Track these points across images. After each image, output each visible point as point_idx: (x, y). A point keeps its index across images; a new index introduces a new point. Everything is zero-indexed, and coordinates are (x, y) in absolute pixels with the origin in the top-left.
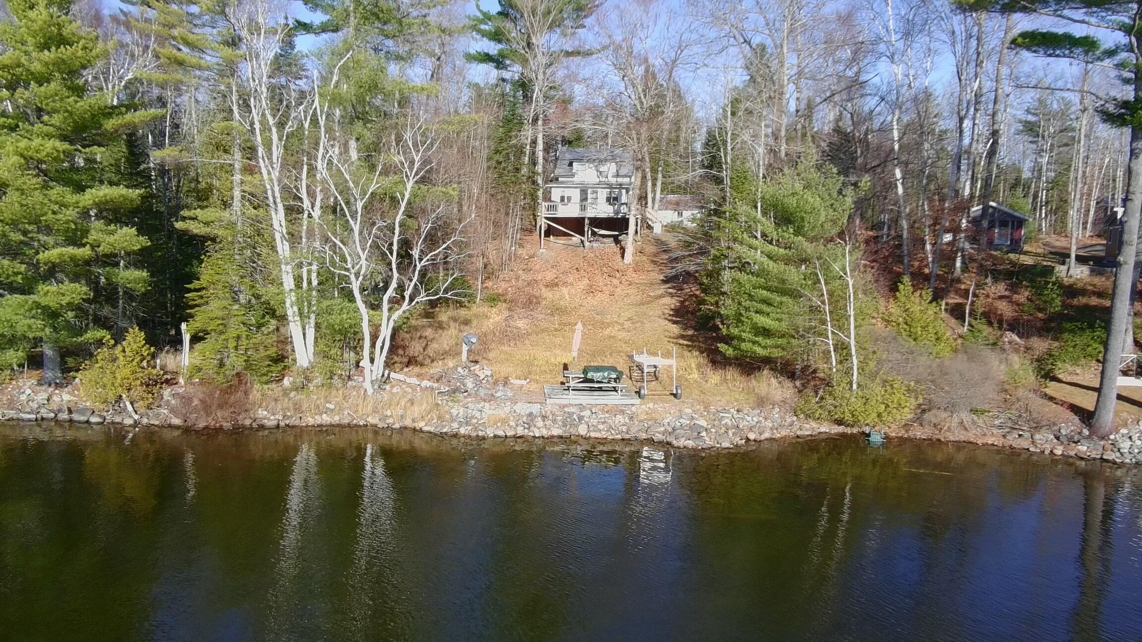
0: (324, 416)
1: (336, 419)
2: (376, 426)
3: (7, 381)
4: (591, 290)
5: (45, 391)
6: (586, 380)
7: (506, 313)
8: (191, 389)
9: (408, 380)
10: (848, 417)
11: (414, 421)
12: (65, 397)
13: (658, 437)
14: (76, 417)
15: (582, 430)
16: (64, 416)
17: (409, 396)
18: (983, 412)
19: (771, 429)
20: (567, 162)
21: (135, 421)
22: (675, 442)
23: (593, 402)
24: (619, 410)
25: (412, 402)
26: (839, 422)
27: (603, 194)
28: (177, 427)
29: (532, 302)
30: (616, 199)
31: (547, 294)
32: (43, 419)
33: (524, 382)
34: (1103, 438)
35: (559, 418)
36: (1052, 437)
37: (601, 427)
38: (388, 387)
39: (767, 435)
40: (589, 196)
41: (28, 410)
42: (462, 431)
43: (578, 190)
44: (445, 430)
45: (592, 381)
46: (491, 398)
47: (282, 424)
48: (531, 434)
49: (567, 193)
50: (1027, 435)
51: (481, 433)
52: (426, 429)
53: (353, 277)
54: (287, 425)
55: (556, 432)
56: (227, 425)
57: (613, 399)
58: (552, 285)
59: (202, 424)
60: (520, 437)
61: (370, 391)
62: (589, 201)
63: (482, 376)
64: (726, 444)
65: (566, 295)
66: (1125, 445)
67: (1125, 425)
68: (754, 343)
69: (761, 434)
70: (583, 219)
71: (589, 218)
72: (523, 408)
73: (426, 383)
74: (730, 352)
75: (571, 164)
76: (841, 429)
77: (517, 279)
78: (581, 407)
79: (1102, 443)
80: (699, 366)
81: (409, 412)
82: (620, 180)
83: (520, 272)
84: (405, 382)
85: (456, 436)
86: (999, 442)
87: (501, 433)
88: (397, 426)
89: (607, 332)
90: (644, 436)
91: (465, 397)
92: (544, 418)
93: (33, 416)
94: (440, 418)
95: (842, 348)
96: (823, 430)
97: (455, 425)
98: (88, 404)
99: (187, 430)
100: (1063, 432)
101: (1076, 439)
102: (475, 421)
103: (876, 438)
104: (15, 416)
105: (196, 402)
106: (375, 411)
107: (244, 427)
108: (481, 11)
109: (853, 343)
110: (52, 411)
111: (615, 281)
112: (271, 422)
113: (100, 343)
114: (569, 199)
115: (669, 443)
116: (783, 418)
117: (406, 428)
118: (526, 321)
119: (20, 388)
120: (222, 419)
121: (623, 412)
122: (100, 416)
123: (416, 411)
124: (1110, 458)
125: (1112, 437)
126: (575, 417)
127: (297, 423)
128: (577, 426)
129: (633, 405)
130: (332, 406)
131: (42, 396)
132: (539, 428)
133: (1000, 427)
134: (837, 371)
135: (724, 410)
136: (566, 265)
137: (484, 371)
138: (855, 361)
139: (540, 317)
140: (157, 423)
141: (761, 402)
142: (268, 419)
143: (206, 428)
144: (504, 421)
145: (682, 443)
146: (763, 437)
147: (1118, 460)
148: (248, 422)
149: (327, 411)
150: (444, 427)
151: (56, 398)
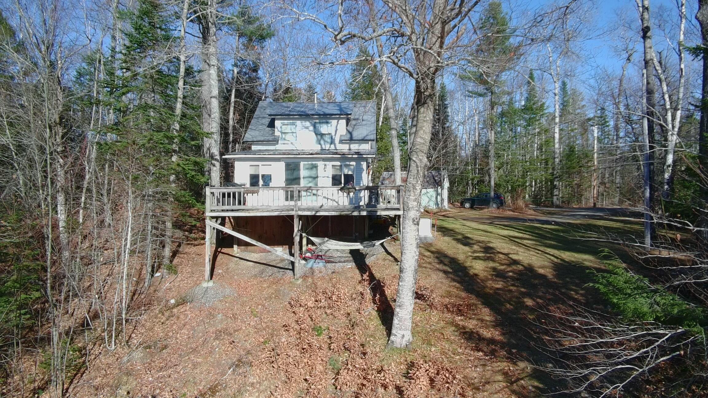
20: (267, 121)
27: (327, 169)
30: (349, 179)
40: (303, 173)
43: (282, 165)
49: (263, 169)
62: (303, 183)
70: (292, 217)
71: (301, 217)
75: (272, 125)
82: (355, 147)
114: (267, 179)
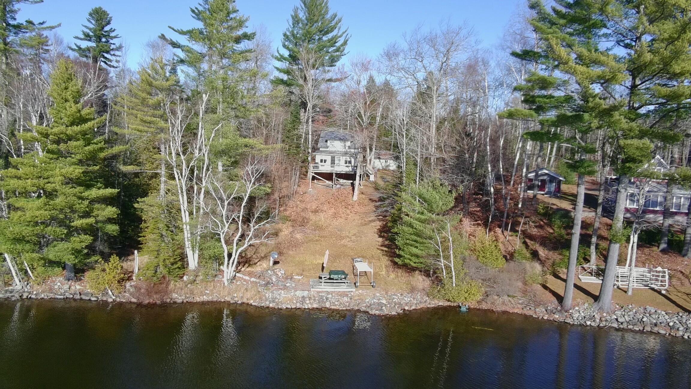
0: (205, 297)
1: (210, 298)
2: (229, 302)
3: (47, 278)
4: (335, 216)
5: (67, 284)
6: (330, 279)
7: (291, 229)
8: (139, 283)
9: (244, 277)
10: (451, 298)
11: (247, 299)
12: (77, 287)
13: (363, 309)
14: (84, 297)
15: (328, 305)
16: (78, 297)
17: (245, 286)
18: (514, 297)
19: (416, 304)
20: (325, 140)
21: (113, 300)
22: (370, 312)
23: (333, 290)
24: (345, 294)
25: (246, 290)
26: (449, 301)
27: (343, 159)
28: (134, 303)
29: (304, 222)
31: (313, 217)
32: (67, 298)
33: (300, 278)
34: (566, 311)
35: (317, 298)
36: (544, 310)
37: (336, 303)
38: (235, 281)
39: (413, 307)
40: (336, 161)
41: (59, 293)
42: (271, 305)
43: (330, 156)
44: (262, 305)
45: (333, 279)
46: (285, 288)
47: (185, 301)
48: (303, 307)
49: (324, 158)
50: (533, 308)
51: (280, 307)
52: (253, 304)
53: (221, 234)
54: (187, 302)
55: (315, 306)
56: (158, 302)
57: (343, 288)
58: (316, 211)
59: (146, 302)
60: (299, 309)
61: (226, 284)
62: (336, 163)
63: (280, 275)
64: (394, 313)
65: (322, 218)
66: (576, 315)
67: (578, 305)
68: (410, 260)
69: (411, 306)
70: (332, 173)
71: (335, 173)
72: (299, 293)
73: (253, 279)
74: (400, 262)
76: (448, 304)
77: (297, 207)
78: (328, 293)
79: (566, 314)
80: (386, 266)
81: (245, 295)
83: (298, 202)
84: (242, 278)
85: (268, 307)
86: (520, 312)
87: (289, 307)
88: (240, 302)
89: (343, 242)
90: (356, 308)
91: (272, 287)
92: (310, 298)
93: (62, 297)
94: (260, 298)
95: (448, 267)
96: (440, 304)
97: (268, 303)
98: (89, 290)
99: (139, 305)
100: (549, 308)
101: (554, 312)
102: (277, 300)
103: (464, 309)
104: (53, 297)
105: (143, 290)
106: (229, 294)
107: (166, 303)
108: (280, 54)
109: (452, 266)
110: (71, 294)
111: (348, 211)
112: (179, 301)
113: (96, 262)
114: (325, 161)
115: (367, 312)
116: (422, 298)
117: (244, 303)
118: (302, 234)
119: (54, 282)
120: (156, 299)
121: (347, 295)
122: (96, 297)
123: (249, 295)
124: (568, 322)
125: (571, 311)
126: (324, 298)
127: (192, 301)
128: (325, 303)
129: (352, 291)
130: (208, 292)
131: (66, 287)
132: (307, 304)
133: (522, 304)
134: (446, 277)
135: (395, 295)
136: (323, 199)
137: (280, 271)
138: (454, 274)
139: (309, 231)
140: (124, 301)
141: (413, 290)
142: (178, 298)
143: (149, 303)
144: (291, 300)
145: (373, 312)
146: (411, 309)
147: (571, 323)
148: (168, 300)
149: (206, 294)
150: (262, 303)
151: (73, 288)
